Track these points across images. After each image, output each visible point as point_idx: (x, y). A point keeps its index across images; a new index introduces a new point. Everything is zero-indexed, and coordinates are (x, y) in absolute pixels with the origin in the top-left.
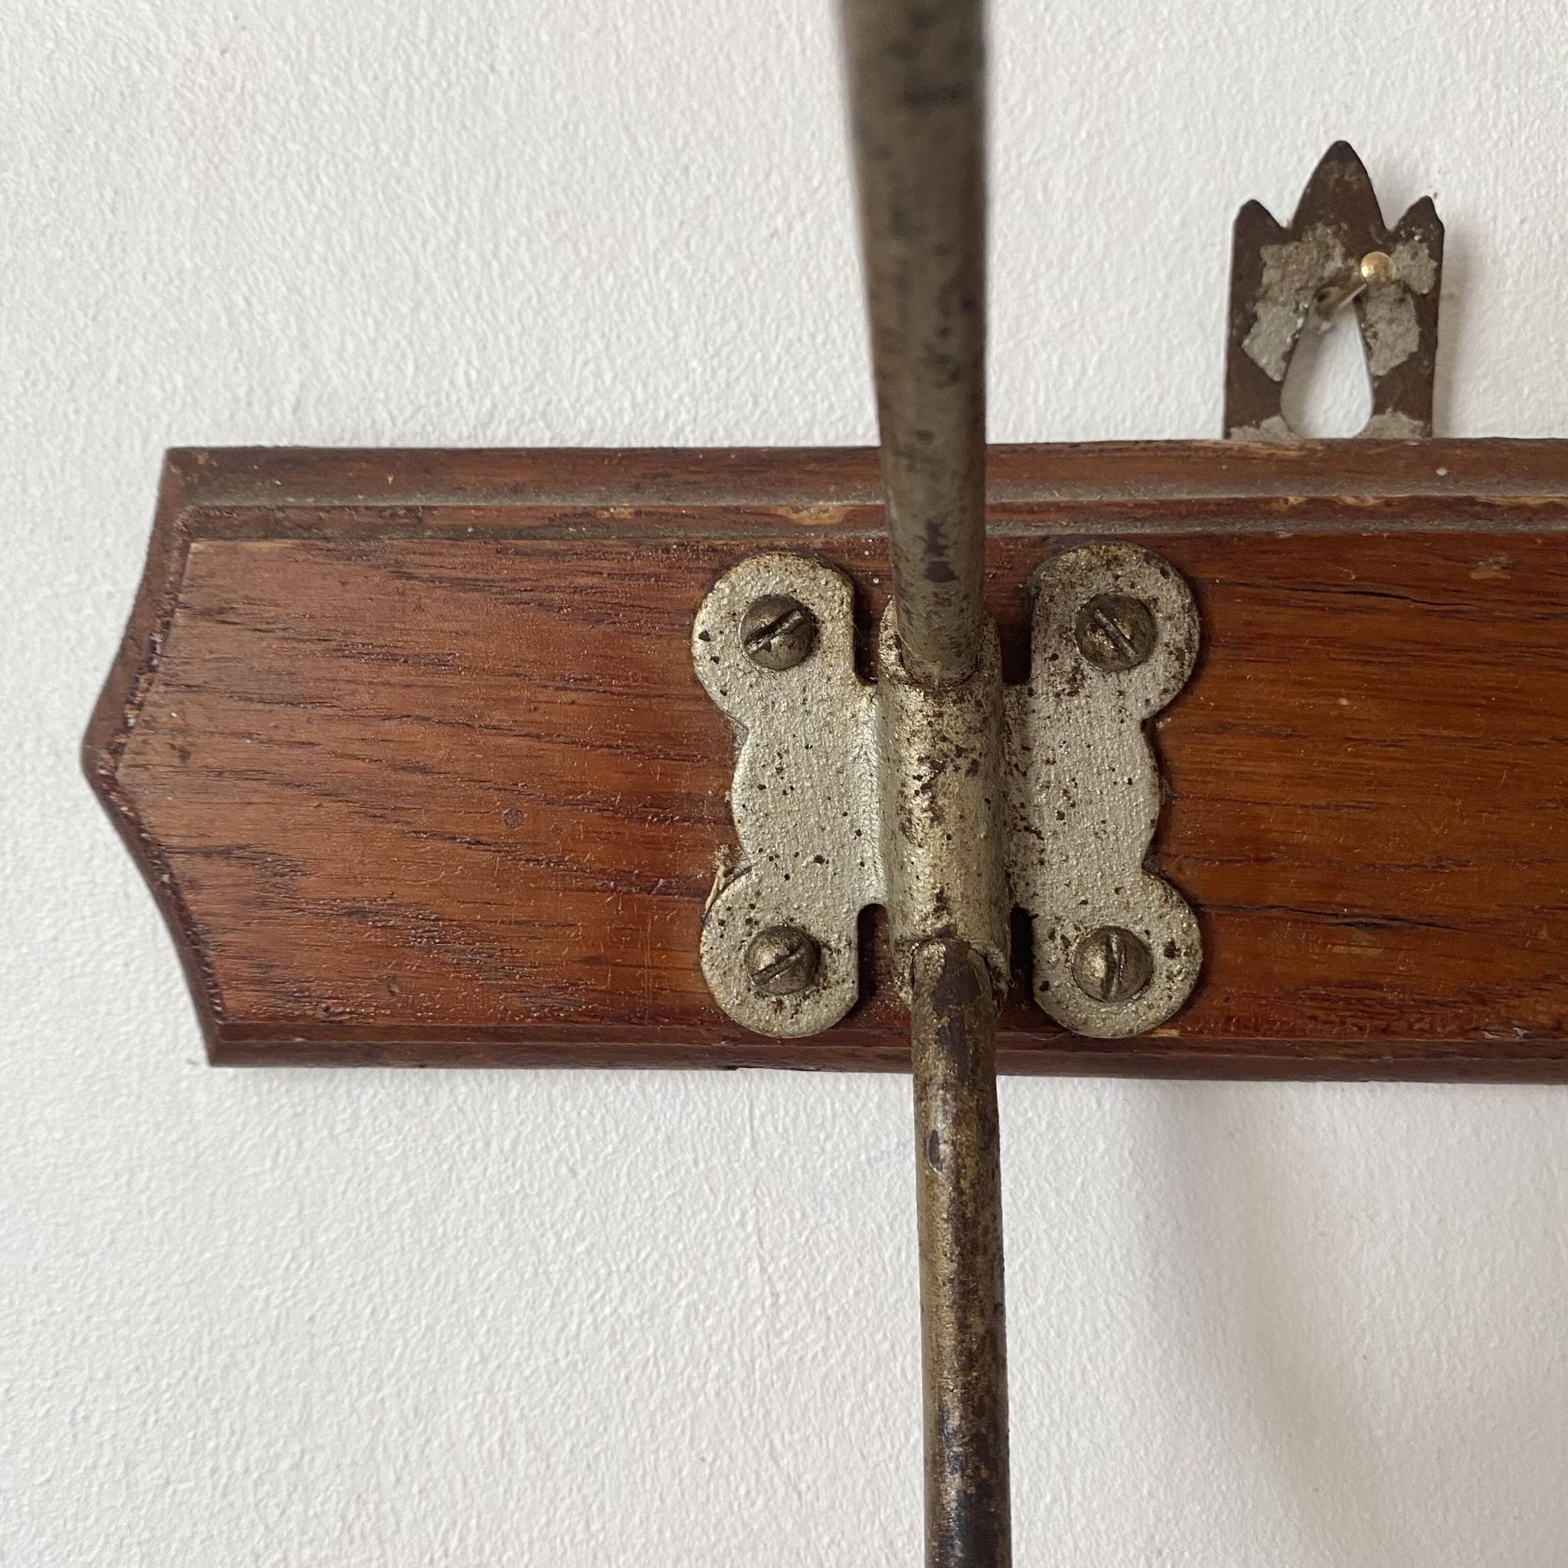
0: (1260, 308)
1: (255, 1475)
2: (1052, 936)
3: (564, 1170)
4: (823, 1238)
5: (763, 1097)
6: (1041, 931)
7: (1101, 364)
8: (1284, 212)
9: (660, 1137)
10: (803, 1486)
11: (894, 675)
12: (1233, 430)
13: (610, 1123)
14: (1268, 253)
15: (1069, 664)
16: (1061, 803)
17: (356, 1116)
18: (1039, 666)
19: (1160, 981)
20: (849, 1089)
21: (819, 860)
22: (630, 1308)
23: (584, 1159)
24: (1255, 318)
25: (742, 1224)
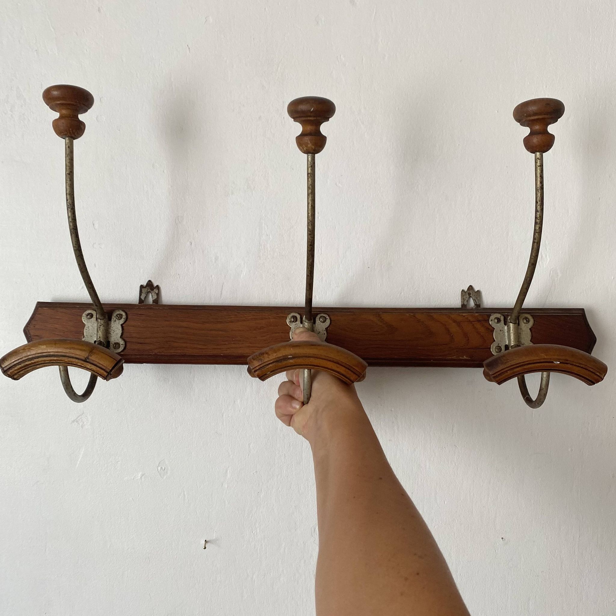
6: (111, 343)
8: (144, 285)
11: (99, 319)
12: (139, 304)
14: (143, 289)
15: (115, 319)
16: (113, 331)
18: (112, 319)
19: (121, 347)
21: (91, 336)
24: (141, 295)
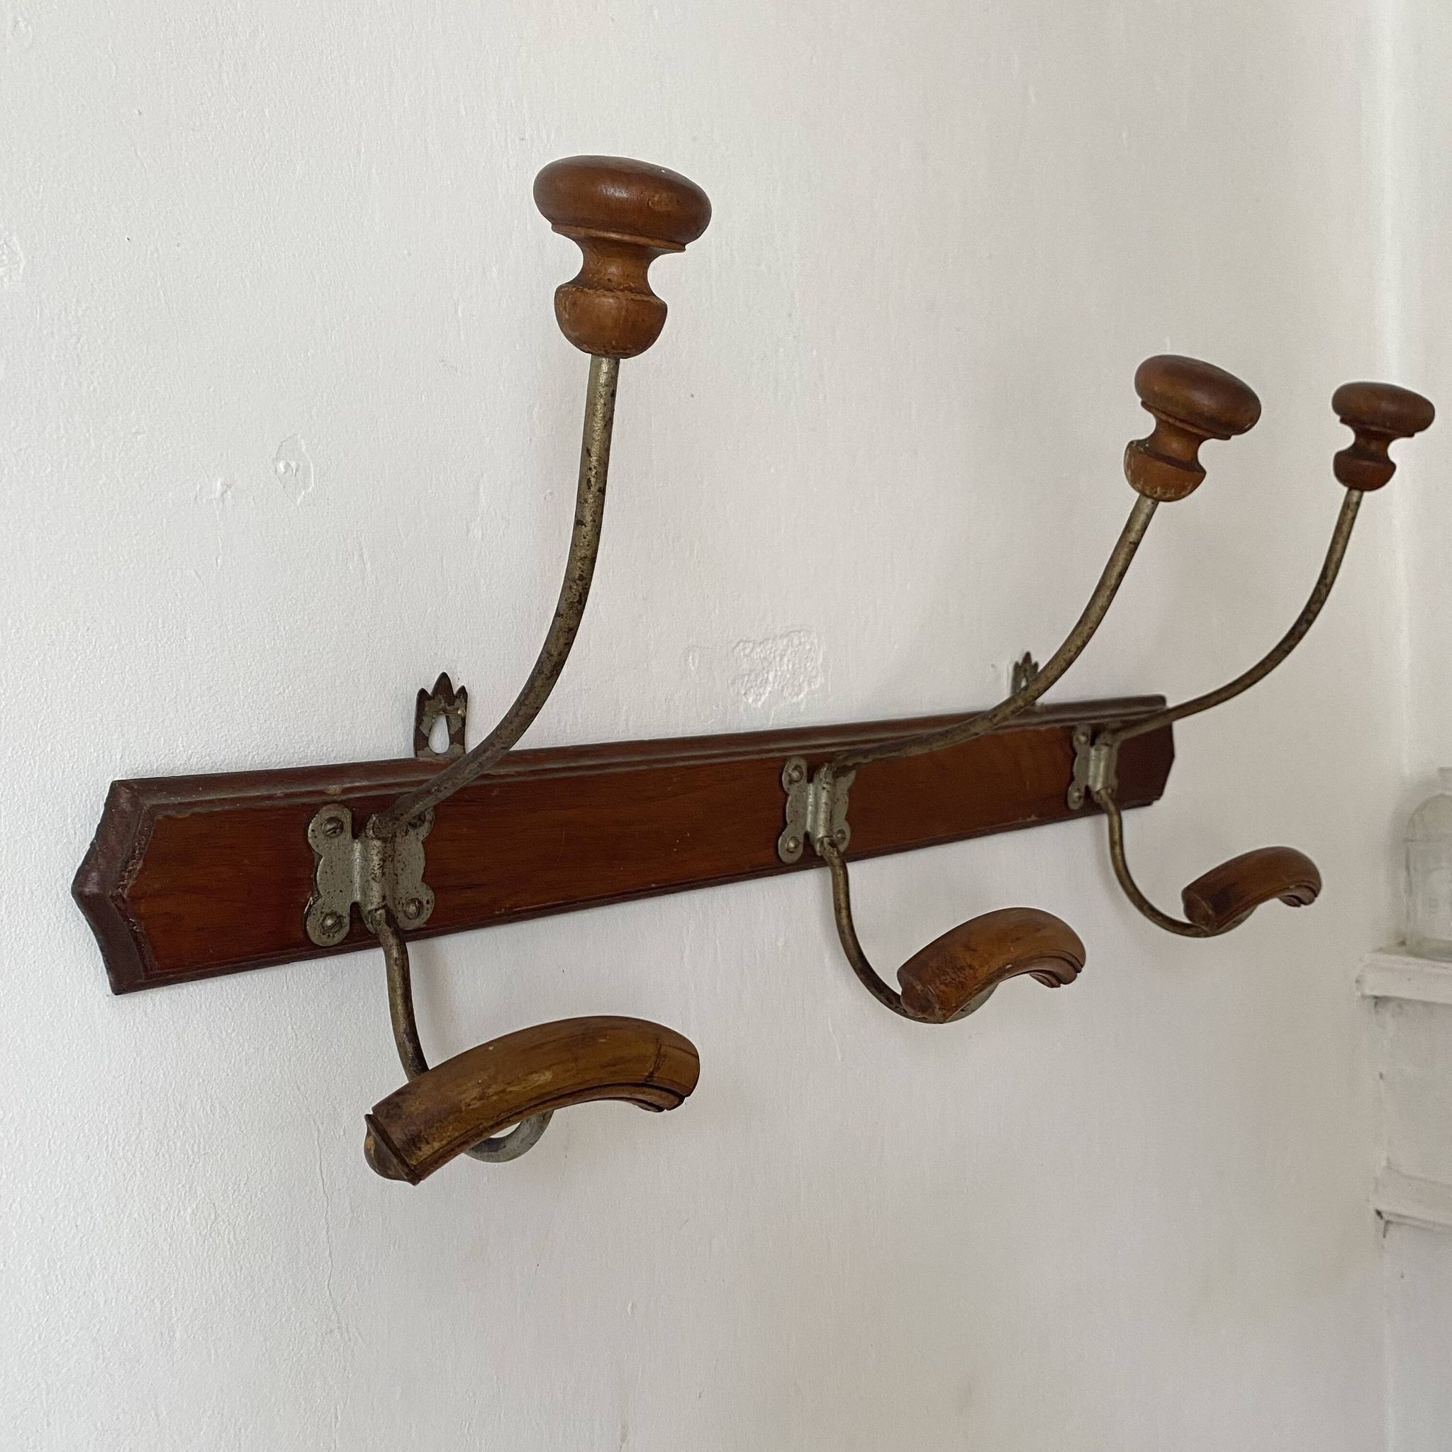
0: (424, 718)
1: (123, 1145)
2: (399, 903)
3: (227, 1009)
4: (310, 1013)
5: (289, 972)
7: (376, 730)
8: (430, 691)
9: (258, 992)
10: (307, 1096)
11: (372, 837)
12: (418, 752)
13: (241, 991)
14: (427, 703)
15: (405, 828)
17: (154, 1005)
19: (424, 911)
20: (315, 964)
21: (341, 891)
22: (251, 1050)
23: (234, 1004)
24: (423, 720)
25: (285, 1015)
